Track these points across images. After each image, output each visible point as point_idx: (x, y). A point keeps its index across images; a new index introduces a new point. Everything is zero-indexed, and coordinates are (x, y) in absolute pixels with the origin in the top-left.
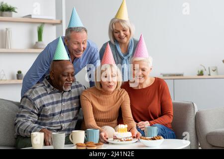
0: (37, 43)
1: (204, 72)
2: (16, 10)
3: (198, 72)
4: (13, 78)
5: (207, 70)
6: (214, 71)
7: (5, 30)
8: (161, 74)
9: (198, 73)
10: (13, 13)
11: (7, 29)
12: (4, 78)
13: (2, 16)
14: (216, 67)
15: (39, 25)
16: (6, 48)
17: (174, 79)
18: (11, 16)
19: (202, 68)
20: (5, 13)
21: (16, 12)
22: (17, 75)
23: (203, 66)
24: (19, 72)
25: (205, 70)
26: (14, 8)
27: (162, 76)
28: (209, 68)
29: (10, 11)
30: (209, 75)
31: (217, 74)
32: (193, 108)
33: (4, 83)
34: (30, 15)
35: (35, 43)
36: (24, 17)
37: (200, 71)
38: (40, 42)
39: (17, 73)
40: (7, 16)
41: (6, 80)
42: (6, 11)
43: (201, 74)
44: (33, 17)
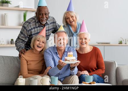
1: (123, 42)
2: (11, 3)
3: (119, 41)
4: (8, 43)
7: (4, 14)
8: (97, 42)
9: (119, 43)
10: (9, 4)
11: (5, 14)
12: (3, 43)
13: (2, 6)
15: (24, 12)
16: (4, 25)
17: (104, 46)
18: (8, 6)
19: (122, 40)
20: (4, 4)
21: (11, 4)
22: (11, 42)
24: (12, 40)
26: (9, 1)
27: (97, 43)
28: (126, 40)
29: (7, 3)
30: (126, 44)
32: (114, 65)
33: (3, 46)
34: (19, 6)
35: (22, 23)
36: (15, 7)
37: (120, 41)
39: (11, 40)
40: (5, 6)
41: (4, 44)
42: (5, 3)
43: (121, 43)
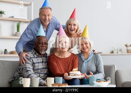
0: (16, 33)
1: (114, 52)
2: (5, 13)
4: (2, 53)
5: (116, 50)
6: (120, 51)
9: (110, 52)
10: (3, 14)
14: (121, 49)
15: (18, 23)
22: (4, 52)
23: (113, 48)
24: (6, 50)
25: (115, 50)
26: (3, 12)
30: (117, 53)
31: (122, 53)
32: (114, 68)
34: (13, 16)
35: (15, 33)
38: (18, 33)
39: (4, 51)
43: (112, 52)
44: (14, 17)
